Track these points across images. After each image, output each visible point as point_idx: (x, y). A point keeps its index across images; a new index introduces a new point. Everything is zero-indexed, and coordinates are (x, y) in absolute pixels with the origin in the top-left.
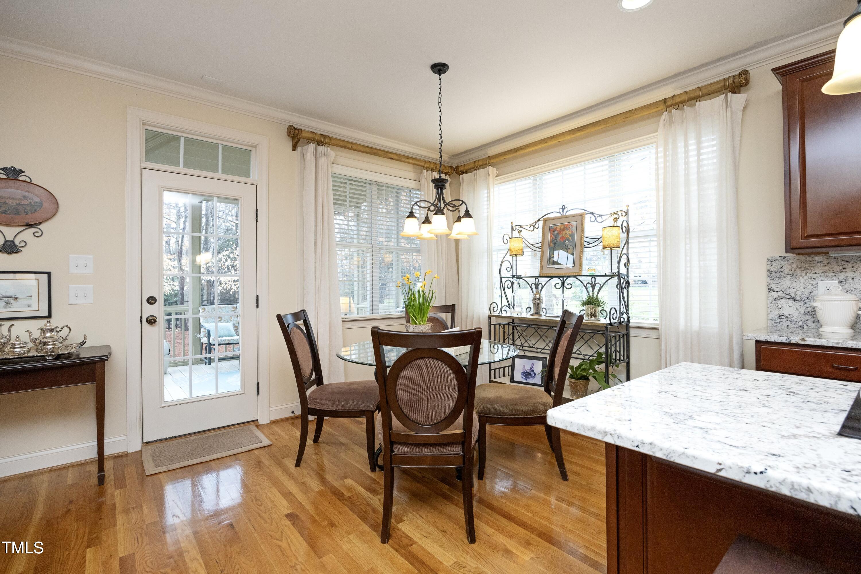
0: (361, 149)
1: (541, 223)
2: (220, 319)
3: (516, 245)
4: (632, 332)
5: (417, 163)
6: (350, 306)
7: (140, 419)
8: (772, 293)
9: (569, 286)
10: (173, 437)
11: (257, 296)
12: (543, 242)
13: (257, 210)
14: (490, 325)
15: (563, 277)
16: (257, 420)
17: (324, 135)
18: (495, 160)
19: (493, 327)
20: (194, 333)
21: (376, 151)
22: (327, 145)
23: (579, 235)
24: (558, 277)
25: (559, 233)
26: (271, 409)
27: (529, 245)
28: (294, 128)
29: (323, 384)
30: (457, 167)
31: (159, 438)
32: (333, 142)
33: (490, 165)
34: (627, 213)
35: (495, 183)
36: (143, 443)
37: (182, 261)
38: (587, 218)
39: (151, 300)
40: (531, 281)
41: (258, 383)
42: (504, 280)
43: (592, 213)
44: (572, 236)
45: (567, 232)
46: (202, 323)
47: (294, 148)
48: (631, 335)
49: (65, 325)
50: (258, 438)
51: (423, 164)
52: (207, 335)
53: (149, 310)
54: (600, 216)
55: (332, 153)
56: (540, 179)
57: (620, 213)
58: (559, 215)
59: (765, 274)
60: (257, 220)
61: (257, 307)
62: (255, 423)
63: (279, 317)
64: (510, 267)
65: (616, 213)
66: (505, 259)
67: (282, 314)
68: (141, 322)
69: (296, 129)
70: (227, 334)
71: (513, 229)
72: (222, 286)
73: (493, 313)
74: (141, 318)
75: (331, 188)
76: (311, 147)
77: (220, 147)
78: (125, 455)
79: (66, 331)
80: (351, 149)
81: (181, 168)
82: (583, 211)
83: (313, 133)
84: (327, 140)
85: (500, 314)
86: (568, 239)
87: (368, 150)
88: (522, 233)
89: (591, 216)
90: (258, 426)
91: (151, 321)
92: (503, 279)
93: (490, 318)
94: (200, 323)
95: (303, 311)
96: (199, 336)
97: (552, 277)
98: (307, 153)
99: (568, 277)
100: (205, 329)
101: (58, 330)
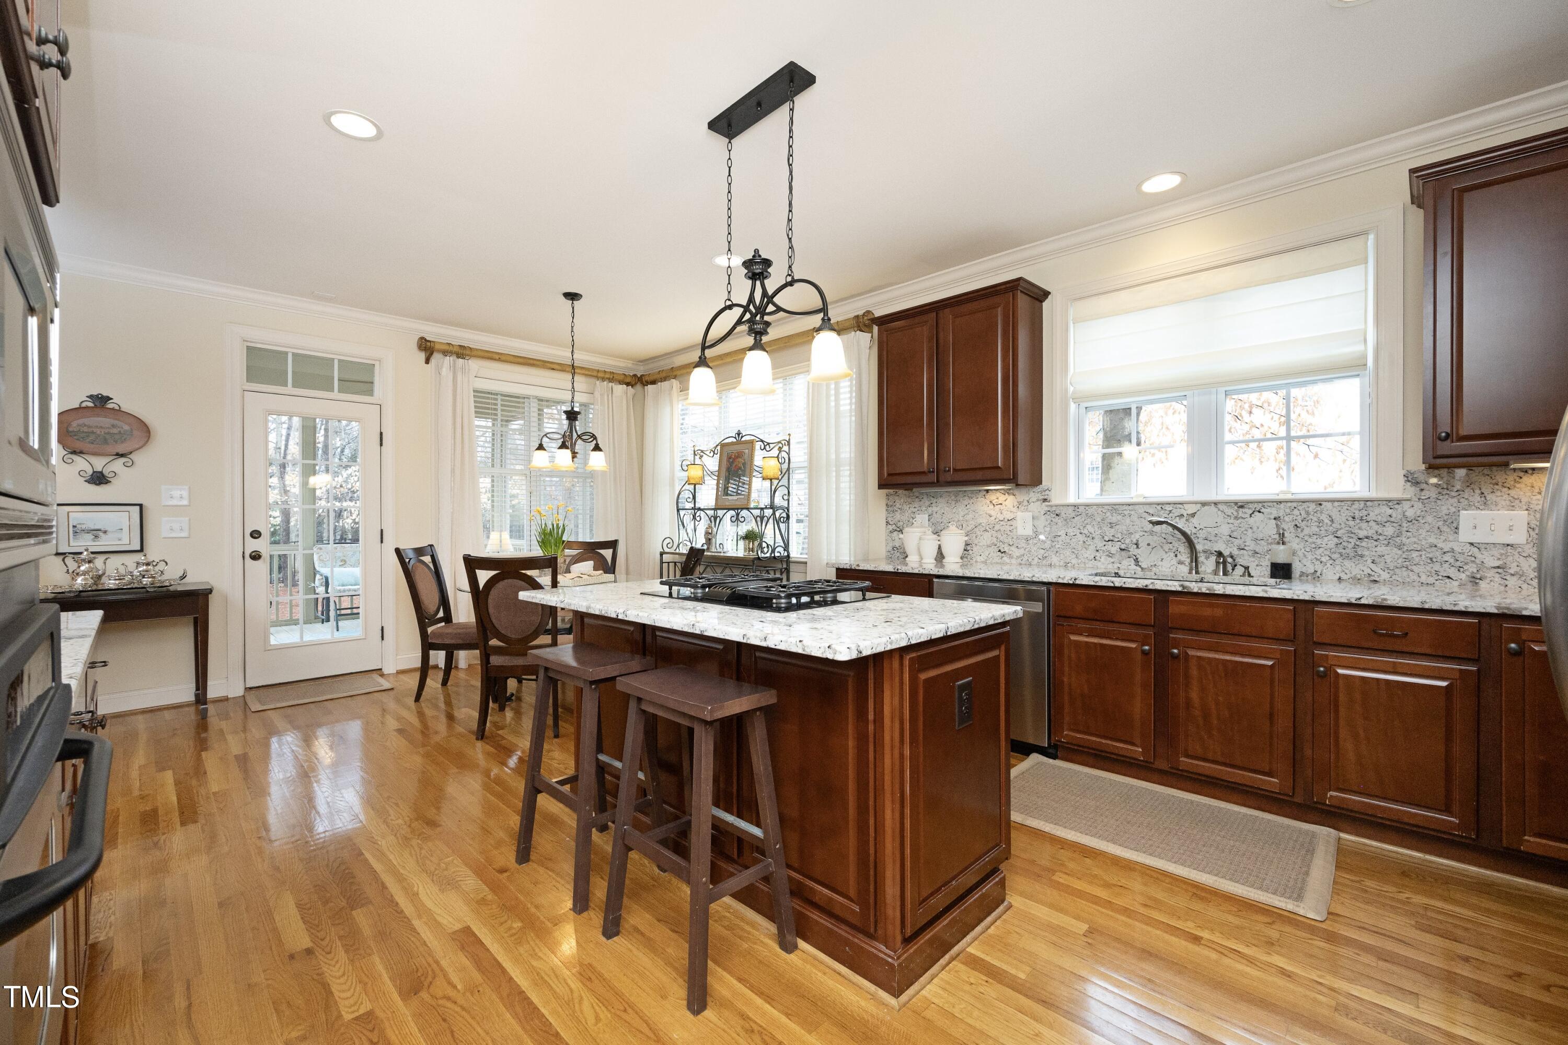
0: (512, 359)
1: (719, 448)
2: (344, 563)
3: (696, 472)
4: (793, 567)
5: (587, 373)
6: (501, 541)
7: (243, 662)
8: (889, 527)
9: (743, 519)
10: (280, 684)
11: (382, 531)
12: (719, 471)
13: (381, 434)
14: (662, 562)
15: (738, 509)
16: (381, 669)
17: (464, 347)
18: (678, 373)
19: (665, 565)
20: (306, 582)
21: (532, 362)
22: (467, 358)
23: (749, 463)
24: (733, 509)
25: (734, 459)
26: (399, 657)
27: (709, 473)
28: (426, 340)
29: (452, 622)
30: (642, 376)
31: (264, 684)
32: (474, 353)
33: (675, 377)
34: (789, 442)
35: (680, 398)
36: (246, 688)
37: (287, 477)
38: (758, 445)
39: (256, 534)
40: (711, 513)
41: (382, 627)
42: (682, 513)
43: (762, 441)
44: (744, 464)
45: (740, 460)
46: (317, 568)
47: (427, 361)
48: (791, 570)
49: (162, 559)
50: (379, 683)
51: (595, 374)
52: (324, 584)
53: (253, 545)
54: (768, 444)
55: (474, 365)
56: (726, 397)
57: (783, 442)
58: (735, 440)
59: (884, 507)
60: (381, 445)
61: (382, 542)
62: (379, 672)
63: (398, 551)
64: (691, 497)
65: (779, 442)
66: (684, 488)
67: (401, 547)
68: (243, 557)
69: (429, 341)
70: (353, 582)
71: (695, 455)
72: (353, 518)
73: (667, 550)
74: (244, 553)
75: (473, 404)
76: (448, 360)
77: (336, 362)
78: (226, 699)
79: (161, 566)
80: (499, 360)
81: (290, 389)
82: (753, 438)
83: (449, 344)
84: (468, 352)
85: (677, 551)
86: (740, 468)
87: (520, 360)
88: (703, 459)
89: (761, 443)
90: (382, 675)
91: (256, 556)
92: (681, 511)
93: (662, 554)
94: (314, 568)
95: (431, 546)
96: (313, 585)
97: (729, 509)
98: (442, 367)
99: (742, 509)
100: (321, 575)
101: (154, 564)
